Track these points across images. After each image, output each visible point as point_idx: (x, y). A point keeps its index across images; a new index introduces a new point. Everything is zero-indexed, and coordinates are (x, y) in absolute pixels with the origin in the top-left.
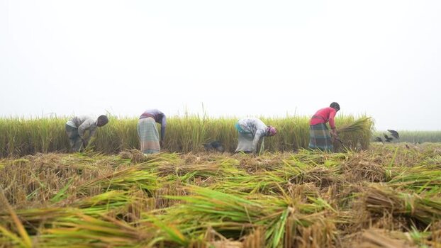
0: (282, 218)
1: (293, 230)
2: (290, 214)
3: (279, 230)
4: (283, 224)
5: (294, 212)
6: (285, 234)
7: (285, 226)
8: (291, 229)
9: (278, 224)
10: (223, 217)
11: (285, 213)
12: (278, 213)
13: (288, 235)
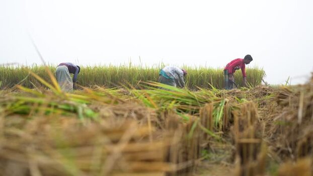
0: (220, 105)
1: (229, 113)
2: (226, 103)
3: (220, 112)
4: (222, 108)
5: (229, 102)
6: (223, 115)
7: (223, 110)
8: (227, 112)
9: (218, 108)
10: (180, 102)
11: (223, 102)
12: (217, 102)
13: (225, 116)
